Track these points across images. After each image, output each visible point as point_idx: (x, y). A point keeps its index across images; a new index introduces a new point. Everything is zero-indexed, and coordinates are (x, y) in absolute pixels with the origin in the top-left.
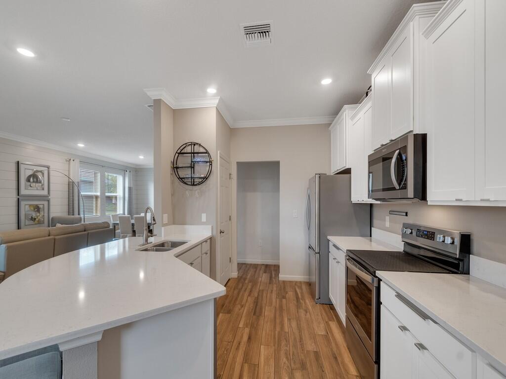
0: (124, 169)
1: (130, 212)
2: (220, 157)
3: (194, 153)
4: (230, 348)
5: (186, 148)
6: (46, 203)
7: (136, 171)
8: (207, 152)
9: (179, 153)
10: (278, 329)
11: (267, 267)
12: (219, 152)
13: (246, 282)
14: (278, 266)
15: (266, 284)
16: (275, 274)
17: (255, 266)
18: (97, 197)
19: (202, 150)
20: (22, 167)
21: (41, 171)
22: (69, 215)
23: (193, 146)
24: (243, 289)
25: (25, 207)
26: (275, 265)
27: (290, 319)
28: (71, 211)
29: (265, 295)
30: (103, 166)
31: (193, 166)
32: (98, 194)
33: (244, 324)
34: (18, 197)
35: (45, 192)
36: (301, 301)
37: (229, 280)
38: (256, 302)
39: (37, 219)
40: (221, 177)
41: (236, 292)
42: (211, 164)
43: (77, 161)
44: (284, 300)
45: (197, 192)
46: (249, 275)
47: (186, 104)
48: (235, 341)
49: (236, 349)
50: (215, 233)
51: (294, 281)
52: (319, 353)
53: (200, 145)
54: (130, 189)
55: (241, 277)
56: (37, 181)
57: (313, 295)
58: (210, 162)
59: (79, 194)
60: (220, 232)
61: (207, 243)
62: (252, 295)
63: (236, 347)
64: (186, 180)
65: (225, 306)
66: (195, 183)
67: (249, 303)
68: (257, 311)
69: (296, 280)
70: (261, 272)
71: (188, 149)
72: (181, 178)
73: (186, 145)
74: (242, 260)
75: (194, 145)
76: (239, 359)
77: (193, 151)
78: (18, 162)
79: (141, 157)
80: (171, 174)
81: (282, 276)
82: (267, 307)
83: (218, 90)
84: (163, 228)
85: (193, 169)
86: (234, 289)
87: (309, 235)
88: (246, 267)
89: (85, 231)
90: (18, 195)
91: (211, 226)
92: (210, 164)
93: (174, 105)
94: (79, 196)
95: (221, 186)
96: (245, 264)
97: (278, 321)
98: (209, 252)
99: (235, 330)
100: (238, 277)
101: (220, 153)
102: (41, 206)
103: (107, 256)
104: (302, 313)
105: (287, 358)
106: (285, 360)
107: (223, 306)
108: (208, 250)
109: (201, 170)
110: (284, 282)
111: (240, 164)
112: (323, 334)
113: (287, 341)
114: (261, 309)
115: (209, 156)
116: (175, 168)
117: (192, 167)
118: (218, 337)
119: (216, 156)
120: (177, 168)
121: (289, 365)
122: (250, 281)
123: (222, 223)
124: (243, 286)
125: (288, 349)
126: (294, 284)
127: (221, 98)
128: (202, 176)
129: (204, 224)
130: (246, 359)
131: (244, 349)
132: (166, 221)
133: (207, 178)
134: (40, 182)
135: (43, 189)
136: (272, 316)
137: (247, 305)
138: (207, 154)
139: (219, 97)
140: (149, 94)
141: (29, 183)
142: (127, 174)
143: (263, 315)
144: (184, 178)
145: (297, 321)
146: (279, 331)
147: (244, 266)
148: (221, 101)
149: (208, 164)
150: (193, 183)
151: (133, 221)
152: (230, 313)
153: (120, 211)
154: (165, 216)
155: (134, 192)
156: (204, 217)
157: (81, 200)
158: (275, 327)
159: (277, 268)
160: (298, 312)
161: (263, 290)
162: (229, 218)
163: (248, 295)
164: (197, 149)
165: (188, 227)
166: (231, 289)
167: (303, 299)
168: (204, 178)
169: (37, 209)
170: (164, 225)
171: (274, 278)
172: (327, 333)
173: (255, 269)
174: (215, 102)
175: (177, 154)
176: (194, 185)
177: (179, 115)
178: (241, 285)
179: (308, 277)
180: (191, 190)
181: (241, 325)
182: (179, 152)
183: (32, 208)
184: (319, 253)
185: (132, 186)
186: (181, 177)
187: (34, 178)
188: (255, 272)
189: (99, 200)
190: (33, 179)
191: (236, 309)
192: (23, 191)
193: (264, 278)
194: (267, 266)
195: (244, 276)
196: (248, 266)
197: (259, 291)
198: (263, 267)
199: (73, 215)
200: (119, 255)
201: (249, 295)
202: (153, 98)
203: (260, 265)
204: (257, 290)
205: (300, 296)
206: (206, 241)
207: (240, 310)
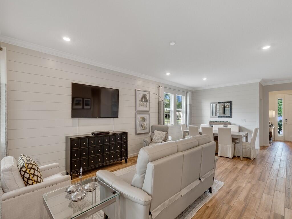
0: (186, 91)
1: (190, 123)
6: (148, 116)
7: (192, 93)
20: (137, 92)
21: (146, 95)
22: (158, 124)
25: (139, 118)
28: (160, 121)
30: (175, 90)
34: (136, 112)
35: (147, 109)
39: (144, 126)
43: (163, 87)
54: (190, 106)
59: (164, 110)
78: (136, 89)
79: (205, 79)
90: (136, 111)
102: (146, 118)
135: (147, 107)
141: (142, 103)
142: (188, 95)
153: (183, 122)
169: (144, 119)
183: (142, 119)
190: (144, 99)
192: (138, 109)
199: (161, 124)
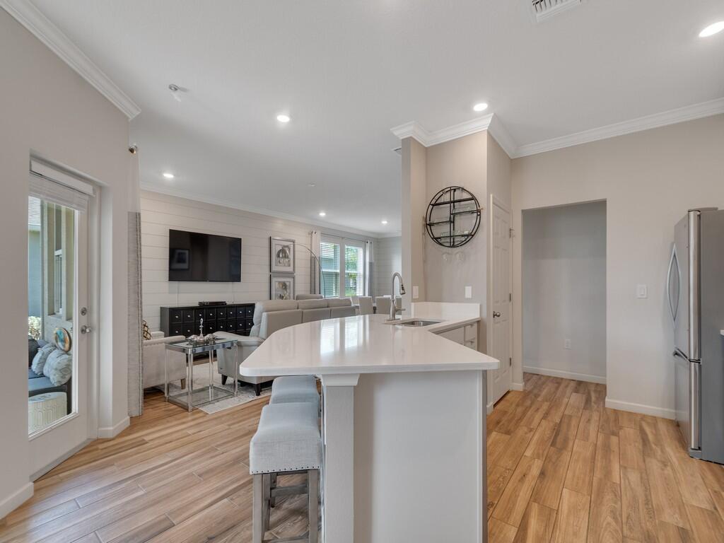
0: (362, 240)
1: (370, 294)
2: (494, 203)
3: (454, 202)
4: (509, 477)
5: (442, 197)
6: (291, 280)
7: (378, 242)
8: (473, 198)
9: (433, 205)
10: (598, 475)
11: (580, 385)
12: (491, 196)
13: (539, 399)
14: (604, 387)
15: (578, 409)
16: (597, 398)
17: (558, 381)
18: (336, 274)
19: (466, 196)
20: (273, 242)
21: (287, 246)
22: (311, 293)
23: (452, 192)
24: (533, 408)
25: (275, 285)
26: (597, 384)
27: (625, 468)
28: (313, 290)
29: (574, 422)
30: (343, 238)
31: (452, 220)
32: (338, 271)
33: (533, 454)
34: (270, 273)
35: (290, 269)
36: (653, 446)
37: (508, 392)
38: (557, 430)
39: (284, 298)
40: (495, 234)
41: (520, 410)
42: (480, 215)
43: (319, 233)
44: (614, 439)
45: (458, 255)
46: (545, 391)
47: (443, 136)
48: (518, 471)
49: (519, 481)
50: (485, 315)
51: (640, 414)
52: (690, 532)
53: (463, 189)
54: (371, 264)
55: (530, 392)
56: (286, 257)
57: (683, 441)
58: (478, 211)
59: (319, 270)
60: (494, 316)
61: (474, 327)
62: (549, 418)
63: (519, 478)
64: (442, 241)
65: (501, 423)
66: (456, 244)
67: (543, 430)
68: (557, 440)
69: (644, 412)
70: (569, 390)
71: (446, 198)
72: (436, 239)
73: (443, 192)
74: (531, 368)
75: (455, 190)
76: (524, 493)
77: (452, 200)
78: (270, 237)
79: (385, 222)
80: (424, 234)
81: (611, 402)
82: (577, 441)
83: (489, 102)
84: (413, 304)
85: (452, 224)
86: (518, 405)
87: (676, 331)
88: (540, 379)
89: (328, 307)
91: (478, 305)
92: (478, 215)
93: (428, 141)
94: (320, 274)
95: (495, 247)
96: (538, 375)
97: (599, 464)
98: (476, 341)
99: (518, 458)
100: (525, 390)
101: (493, 198)
102: (288, 284)
103: (346, 346)
104: (654, 465)
105: (615, 518)
106: (609, 519)
107: (498, 423)
108: (474, 338)
109: (464, 225)
110: (616, 411)
111: (527, 214)
112: (703, 507)
113: (617, 496)
114: (566, 440)
115: (477, 203)
116: (429, 225)
117: (452, 222)
118: (490, 459)
119: (487, 201)
120: (431, 225)
121: (618, 528)
122: (546, 400)
123: (497, 302)
124: (532, 403)
125: (618, 506)
126: (638, 420)
127: (495, 114)
128: (466, 233)
129: (468, 301)
130: (536, 496)
131: (533, 484)
132: (416, 295)
133: (473, 236)
134: (288, 257)
135: (289, 266)
136: (589, 454)
137: (540, 430)
138: (473, 201)
139: (492, 114)
140: (396, 133)
141: (278, 259)
142: (368, 245)
143: (569, 449)
144: (440, 238)
145: (641, 473)
146: (601, 479)
147: (535, 377)
148: (495, 118)
149: (475, 214)
150: (452, 244)
151: (375, 305)
152: (509, 434)
153: (359, 293)
154: (416, 288)
155: (375, 269)
156: (468, 292)
157: (322, 277)
158: (592, 470)
159: (601, 390)
160: (644, 461)
161: (570, 417)
162: (508, 298)
163: (541, 417)
164: (459, 195)
165: (445, 305)
166: (511, 404)
167: (658, 442)
168: (468, 236)
169: (284, 286)
170: (414, 300)
171: (595, 403)
172: (716, 508)
173: (556, 385)
174: (485, 124)
175: (431, 207)
176: (453, 246)
177: (433, 154)
178: (528, 403)
179: (673, 411)
180: (448, 254)
181: (528, 453)
182: (433, 202)
183: (281, 286)
184: (698, 361)
185: (373, 261)
186: (436, 236)
187: (283, 252)
188: (557, 388)
189: (339, 278)
190: (282, 254)
191: (522, 431)
192: (275, 268)
193: (575, 399)
194: (580, 383)
195: (536, 391)
196: (543, 379)
197: (563, 416)
198: (572, 384)
199: (315, 293)
200: (358, 347)
201: (545, 417)
202: (401, 138)
203: (566, 379)
204: (560, 414)
205: (651, 437)
206: (472, 325)
207: (526, 433)
